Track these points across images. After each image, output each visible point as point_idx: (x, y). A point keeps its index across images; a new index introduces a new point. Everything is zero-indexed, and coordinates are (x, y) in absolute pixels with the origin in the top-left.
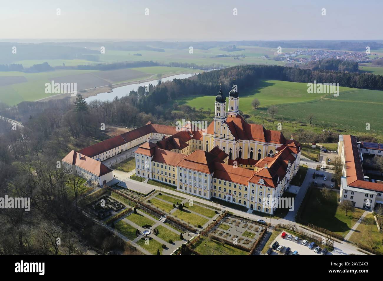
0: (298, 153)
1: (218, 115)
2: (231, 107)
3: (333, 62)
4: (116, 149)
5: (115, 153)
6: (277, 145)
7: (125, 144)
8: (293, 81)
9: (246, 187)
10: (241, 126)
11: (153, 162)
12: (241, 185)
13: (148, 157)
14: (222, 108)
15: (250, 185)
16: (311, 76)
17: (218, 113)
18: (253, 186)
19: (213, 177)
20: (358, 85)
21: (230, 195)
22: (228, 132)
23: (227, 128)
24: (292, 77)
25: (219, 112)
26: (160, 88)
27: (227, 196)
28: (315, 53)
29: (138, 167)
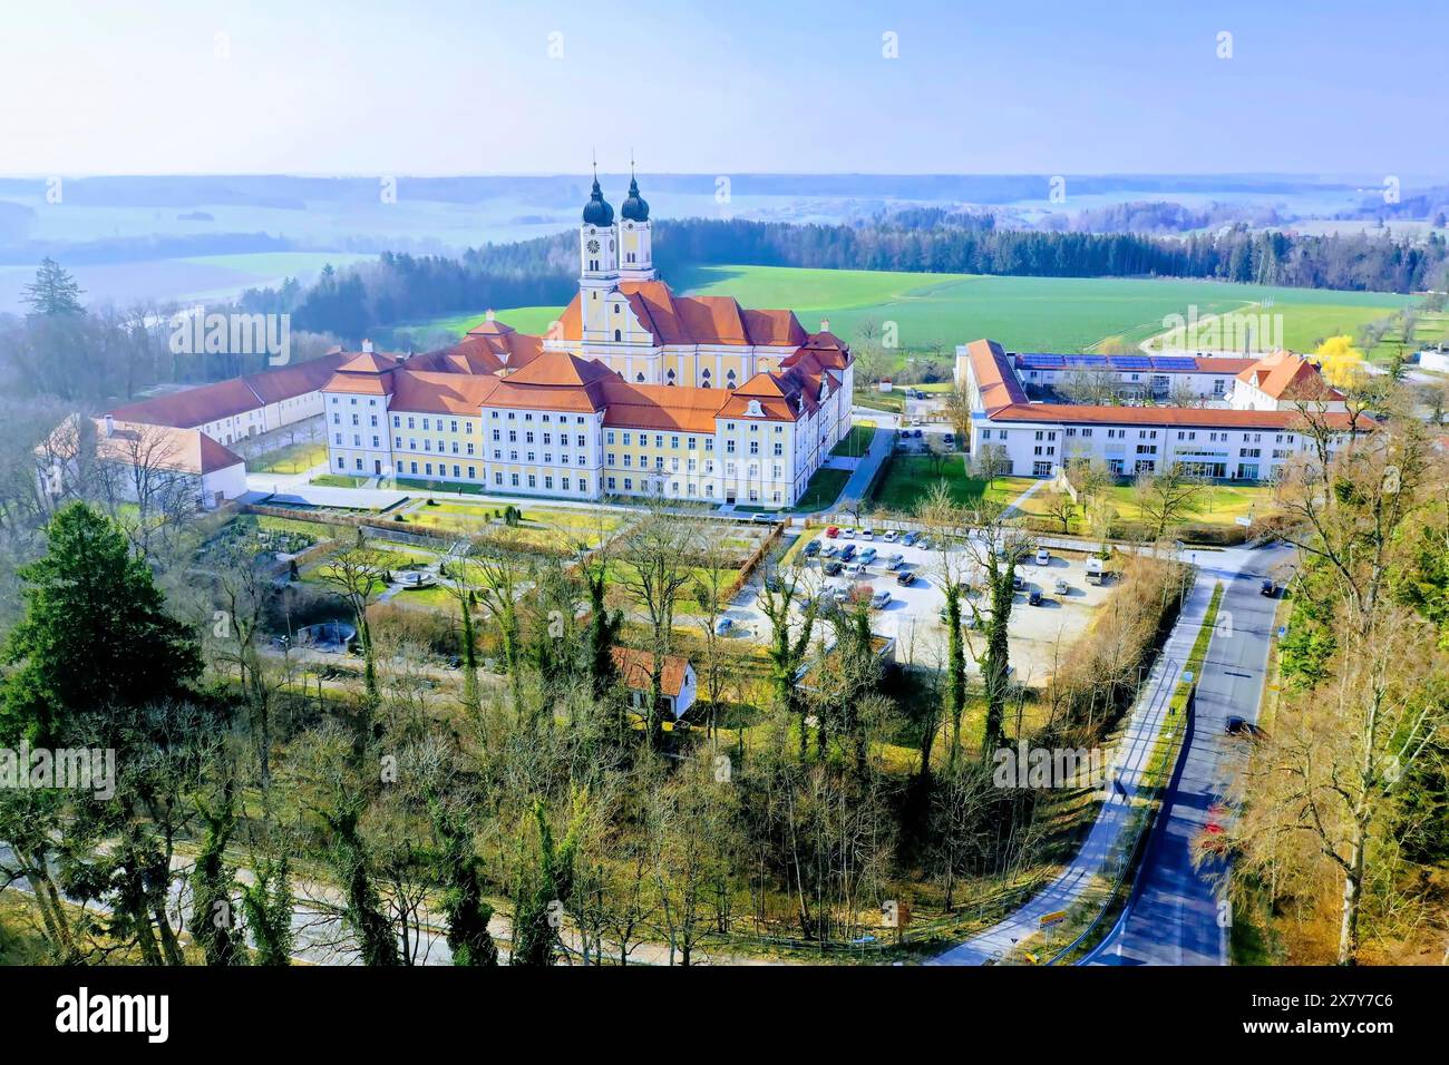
0: (846, 366)
1: (594, 266)
2: (628, 255)
3: (918, 217)
4: (231, 422)
5: (229, 437)
6: (782, 350)
7: (261, 409)
8: (798, 264)
9: (709, 437)
10: (667, 307)
11: (393, 414)
12: (692, 436)
13: (373, 398)
14: (604, 242)
15: (721, 424)
16: (852, 248)
17: (592, 262)
18: (731, 427)
19: (606, 424)
20: (997, 264)
21: (659, 474)
22: (629, 321)
23: (625, 306)
24: (792, 256)
25: (594, 257)
26: (336, 281)
27: (652, 479)
28: (857, 208)
29: (339, 442)
